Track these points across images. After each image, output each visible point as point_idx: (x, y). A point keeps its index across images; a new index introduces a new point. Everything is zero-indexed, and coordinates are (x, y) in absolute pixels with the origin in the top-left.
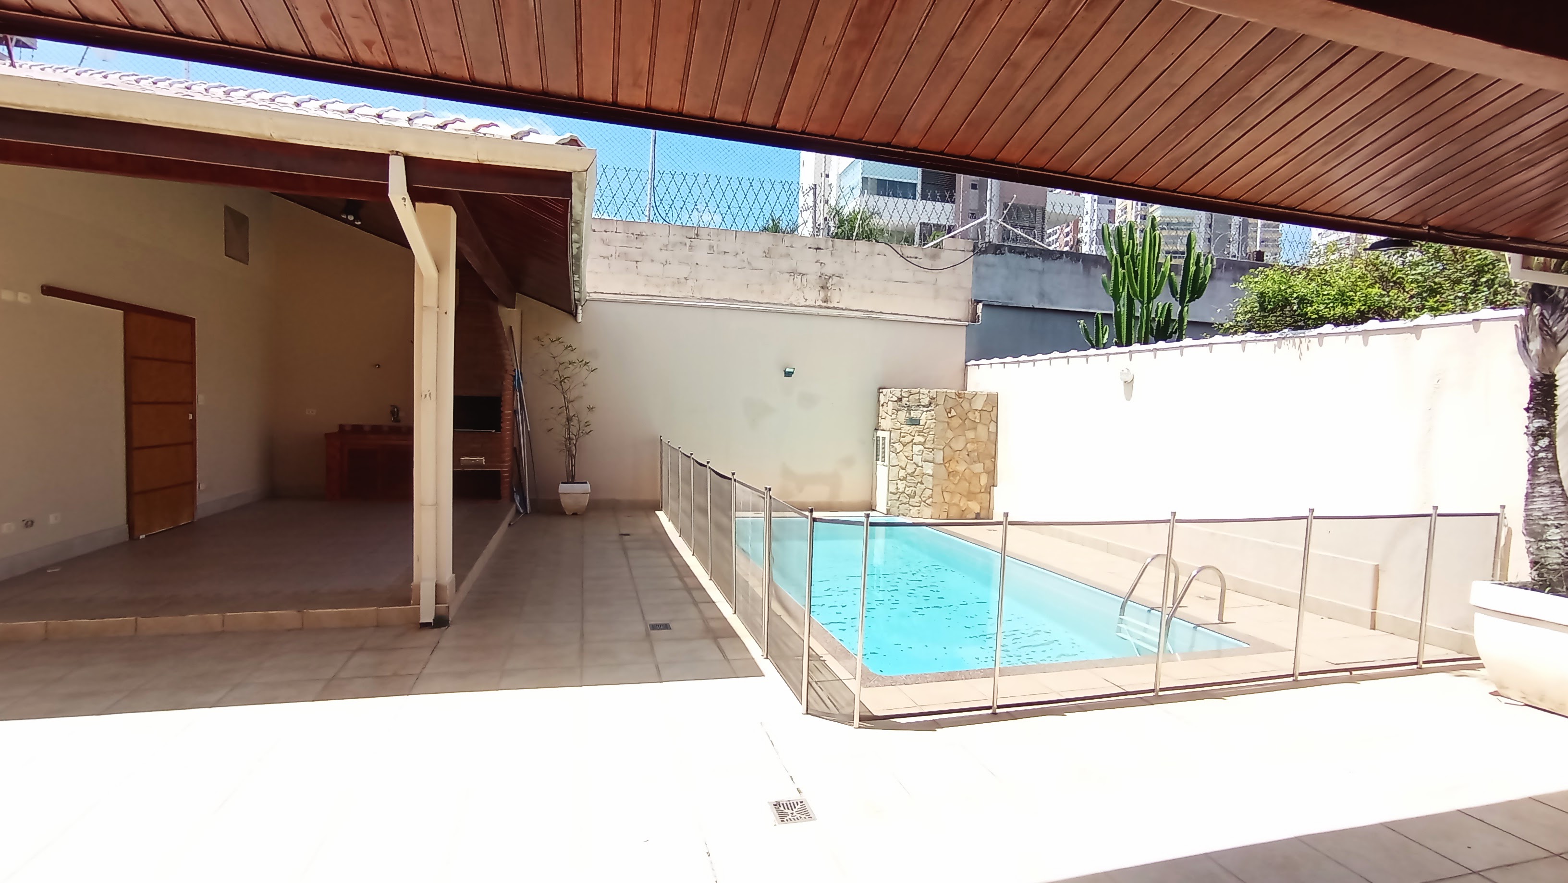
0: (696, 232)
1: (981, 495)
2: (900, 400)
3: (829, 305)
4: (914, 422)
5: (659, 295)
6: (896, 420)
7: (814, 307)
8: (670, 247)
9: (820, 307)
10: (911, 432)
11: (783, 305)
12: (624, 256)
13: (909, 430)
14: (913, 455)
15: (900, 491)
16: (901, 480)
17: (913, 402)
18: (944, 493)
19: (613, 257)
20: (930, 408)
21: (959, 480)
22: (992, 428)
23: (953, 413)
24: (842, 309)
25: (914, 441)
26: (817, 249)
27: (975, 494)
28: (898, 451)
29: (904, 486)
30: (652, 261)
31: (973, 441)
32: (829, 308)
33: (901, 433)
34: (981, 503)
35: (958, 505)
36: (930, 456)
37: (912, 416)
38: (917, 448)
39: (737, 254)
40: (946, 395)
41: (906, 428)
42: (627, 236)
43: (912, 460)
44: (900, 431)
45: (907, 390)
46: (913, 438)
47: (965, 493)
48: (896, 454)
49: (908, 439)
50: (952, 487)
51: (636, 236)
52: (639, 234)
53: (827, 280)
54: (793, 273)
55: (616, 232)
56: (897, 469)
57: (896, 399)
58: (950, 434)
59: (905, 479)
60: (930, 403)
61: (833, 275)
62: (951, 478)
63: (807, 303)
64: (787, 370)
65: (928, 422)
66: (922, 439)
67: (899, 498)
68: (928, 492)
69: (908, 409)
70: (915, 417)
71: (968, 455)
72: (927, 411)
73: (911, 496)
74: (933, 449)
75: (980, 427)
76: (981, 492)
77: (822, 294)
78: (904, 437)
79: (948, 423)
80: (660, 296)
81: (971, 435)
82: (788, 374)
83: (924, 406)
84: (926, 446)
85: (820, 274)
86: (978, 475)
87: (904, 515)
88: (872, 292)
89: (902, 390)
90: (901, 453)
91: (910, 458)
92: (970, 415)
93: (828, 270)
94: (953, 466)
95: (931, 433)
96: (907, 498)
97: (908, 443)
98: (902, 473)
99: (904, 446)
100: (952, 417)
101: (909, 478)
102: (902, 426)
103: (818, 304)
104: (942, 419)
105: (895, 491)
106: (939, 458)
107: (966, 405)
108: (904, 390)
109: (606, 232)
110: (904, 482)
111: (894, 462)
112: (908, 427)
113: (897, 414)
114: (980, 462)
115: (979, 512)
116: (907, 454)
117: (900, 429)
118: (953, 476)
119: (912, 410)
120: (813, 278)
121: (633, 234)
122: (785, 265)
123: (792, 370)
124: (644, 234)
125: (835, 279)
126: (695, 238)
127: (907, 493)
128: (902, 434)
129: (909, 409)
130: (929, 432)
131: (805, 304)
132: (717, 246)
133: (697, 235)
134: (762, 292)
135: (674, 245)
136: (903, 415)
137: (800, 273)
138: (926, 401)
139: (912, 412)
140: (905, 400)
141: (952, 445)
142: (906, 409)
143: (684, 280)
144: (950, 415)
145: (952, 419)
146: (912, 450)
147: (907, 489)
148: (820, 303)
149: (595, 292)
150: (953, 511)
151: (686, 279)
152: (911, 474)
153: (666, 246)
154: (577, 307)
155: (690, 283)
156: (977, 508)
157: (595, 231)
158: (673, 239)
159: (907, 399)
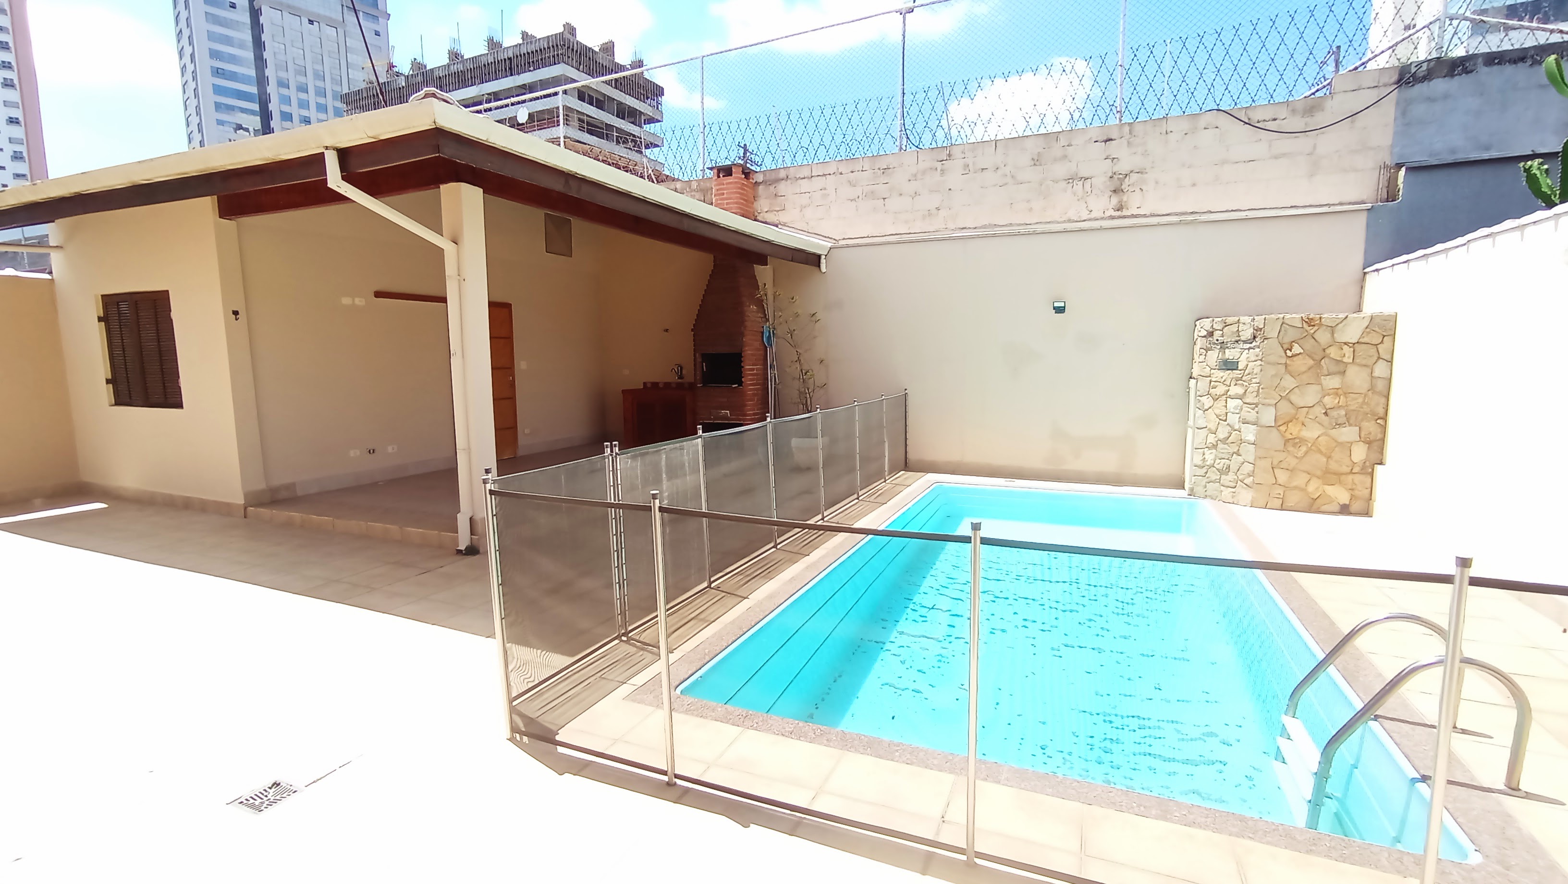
0: (948, 153)
1: (1351, 477)
2: (1211, 334)
3: (1125, 213)
4: (1229, 365)
5: (908, 232)
6: (1205, 364)
7: (1102, 218)
8: (919, 176)
9: (1112, 218)
10: (1225, 381)
11: (1058, 223)
12: (872, 195)
13: (1222, 378)
14: (1227, 413)
15: (1208, 463)
16: (1210, 448)
17: (1228, 337)
18: (1276, 470)
19: (860, 198)
20: (1254, 344)
21: (1306, 453)
22: (1380, 370)
23: (1297, 349)
24: (1145, 216)
25: (1229, 393)
26: (1106, 141)
27: (1339, 474)
28: (1206, 407)
29: (1212, 457)
30: (901, 195)
31: (1336, 392)
32: (1124, 217)
33: (1211, 381)
34: (1352, 490)
35: (1303, 490)
36: (1252, 415)
37: (1227, 356)
38: (1232, 403)
39: (997, 169)
40: (1283, 323)
41: (1219, 374)
42: (874, 173)
43: (1225, 421)
44: (1210, 378)
45: (1220, 319)
46: (1227, 388)
47: (1319, 473)
48: (1204, 411)
49: (1221, 389)
50: (1293, 462)
51: (882, 171)
52: (886, 167)
53: (1121, 181)
54: (1071, 179)
55: (862, 171)
56: (1204, 432)
57: (1205, 333)
58: (1289, 382)
59: (1215, 446)
60: (1255, 337)
61: (1132, 172)
62: (1291, 449)
63: (1093, 215)
64: (1056, 305)
65: (1250, 364)
66: (1239, 390)
67: (1206, 473)
68: (1248, 468)
69: (1221, 347)
70: (1231, 358)
71: (1326, 414)
72: (1249, 349)
73: (1224, 471)
74: (1257, 405)
75: (1352, 371)
76: (1351, 472)
77: (1115, 200)
78: (1214, 387)
79: (1286, 365)
80: (910, 233)
81: (1333, 382)
82: (1060, 310)
83: (1245, 342)
84: (1247, 401)
85: (1110, 174)
86: (1348, 447)
87: (1212, 498)
88: (1194, 185)
89: (1213, 320)
90: (1211, 410)
91: (1223, 419)
92: (1333, 352)
93: (1123, 167)
94: (1294, 430)
95: (1254, 381)
96: (1217, 475)
97: (1220, 396)
98: (1212, 439)
99: (1215, 400)
100: (1293, 356)
101: (1220, 445)
102: (1213, 371)
103: (1108, 214)
104: (1272, 358)
105: (1200, 463)
106: (1268, 416)
107: (1323, 337)
108: (1216, 320)
109: (852, 172)
110: (1214, 451)
111: (1201, 423)
112: (1221, 373)
113: (1205, 355)
114: (1350, 425)
115: (1348, 503)
116: (1218, 412)
117: (1209, 376)
118: (1294, 445)
119: (1227, 347)
120: (1101, 181)
121: (879, 169)
122: (1061, 170)
123: (1062, 305)
124: (891, 167)
125: (1134, 177)
126: (947, 160)
127: (1217, 467)
128: (1213, 383)
129: (1223, 346)
130: (1251, 380)
131: (1089, 216)
132: (974, 164)
133: (949, 155)
134: (1031, 210)
135: (924, 172)
136: (1214, 356)
137: (1082, 178)
138: (1247, 334)
139: (1227, 351)
140: (1217, 334)
141: (1293, 398)
142: (1219, 347)
143: (935, 211)
144: (1289, 353)
145: (1295, 359)
146: (1225, 406)
147: (1218, 461)
148: (1111, 212)
149: (844, 239)
150: (1293, 498)
151: (938, 209)
152: (1224, 441)
153: (915, 175)
154: (819, 257)
155: (942, 213)
156: (1343, 497)
157: (841, 174)
158: (922, 165)
159: (1221, 332)
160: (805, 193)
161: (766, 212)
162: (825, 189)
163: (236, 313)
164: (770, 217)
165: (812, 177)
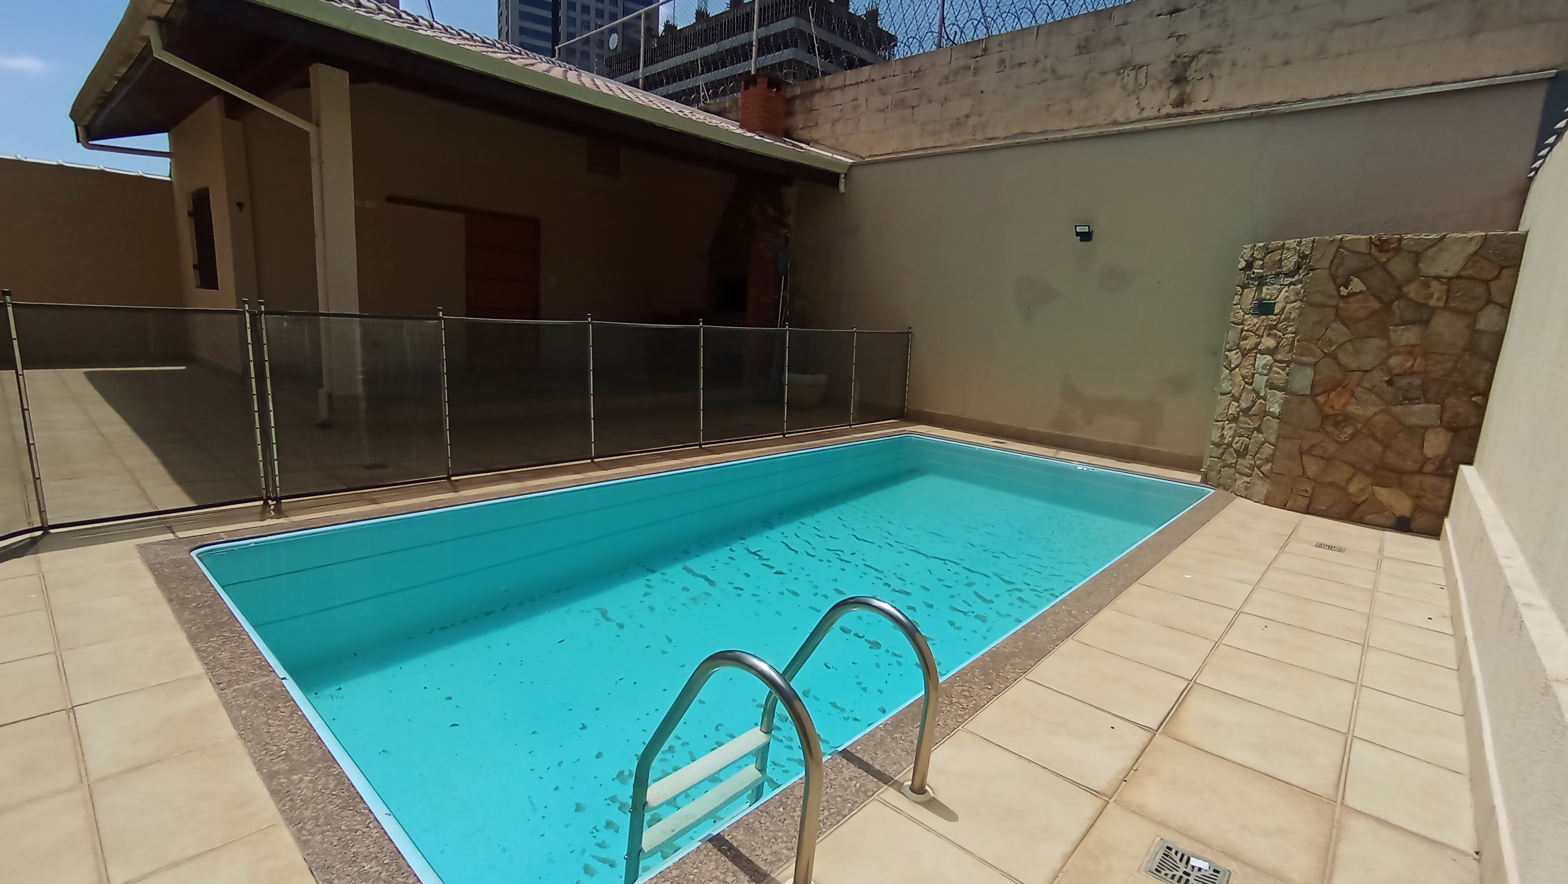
0: (984, 46)
1: (1417, 478)
2: (1250, 265)
3: (1187, 108)
4: (1264, 308)
5: (935, 145)
6: (1239, 306)
7: (1156, 117)
8: (951, 79)
9: (1168, 116)
10: (1257, 330)
12: (901, 104)
13: (1255, 325)
14: (1254, 374)
15: (1226, 441)
16: (1230, 421)
17: (1268, 269)
18: (1306, 458)
19: (890, 108)
20: (1296, 277)
21: (1353, 437)
22: (1487, 320)
23: (1357, 285)
24: (1212, 112)
25: (1259, 347)
26: (1171, 13)
27: (1401, 472)
28: (1233, 366)
29: (1231, 433)
30: (930, 102)
31: (1410, 351)
32: (1184, 115)
33: (1242, 330)
34: (1418, 497)
35: (1344, 489)
36: (1279, 376)
37: (1264, 296)
38: (1263, 360)
39: (1037, 62)
40: (1340, 247)
41: (1253, 321)
42: (905, 77)
43: (1251, 384)
44: (1242, 326)
45: (1261, 244)
46: (1258, 340)
47: (1369, 467)
48: (1230, 371)
49: (1251, 342)
50: (1332, 448)
51: (914, 74)
52: (918, 69)
53: (1186, 66)
54: (1122, 69)
55: (894, 76)
56: (1227, 399)
58: (1338, 332)
59: (1235, 419)
60: (1299, 268)
61: (1201, 52)
62: (1330, 429)
63: (1145, 114)
64: (1079, 229)
65: (1289, 306)
66: (1270, 342)
67: (1223, 454)
68: (1268, 449)
69: (1259, 284)
70: (1268, 297)
71: (1390, 383)
72: (1289, 285)
73: (1242, 454)
74: (1288, 363)
75: (1441, 320)
76: (1420, 472)
77: (1174, 94)
78: (1245, 338)
79: (1337, 308)
80: (936, 147)
81: (1409, 336)
82: (1086, 237)
83: (1287, 275)
84: (1279, 357)
85: (1172, 58)
86: (1418, 433)
87: (1225, 489)
89: (1255, 246)
90: (1237, 369)
91: (1249, 380)
92: (1412, 290)
93: (1191, 47)
94: (1337, 402)
95: (1290, 329)
96: (1234, 458)
97: (1250, 351)
98: (1234, 408)
99: (1244, 355)
100: (1350, 295)
101: (1242, 419)
102: (1246, 316)
103: (1164, 111)
104: (1319, 298)
105: (1218, 440)
106: (1303, 380)
107: (1400, 267)
108: (1258, 245)
109: (884, 78)
110: (1234, 425)
111: (1226, 387)
112: (1254, 319)
113: (1241, 295)
114: (1427, 402)
115: (1408, 515)
116: (1244, 372)
117: (1242, 324)
118: (1336, 424)
119: (1266, 283)
120: (1159, 68)
121: (911, 72)
122: (1110, 58)
123: (1086, 229)
124: (922, 68)
125: (1204, 59)
126: (982, 55)
127: (1235, 446)
128: (1244, 333)
129: (1261, 281)
130: (1286, 329)
131: (1139, 117)
132: (1011, 57)
133: (986, 49)
134: (1070, 112)
135: (956, 73)
136: (1250, 294)
137: (1135, 66)
138: (1290, 262)
139: (1265, 288)
140: (1257, 265)
141: (1343, 357)
142: (1257, 283)
143: (964, 120)
144: (1344, 291)
145: (1351, 300)
146: (1254, 365)
147: (1237, 439)
148: (1168, 109)
149: (870, 156)
150: (1325, 500)
151: (967, 117)
152: (1246, 411)
153: (947, 77)
154: (837, 176)
155: (972, 121)
156: (1403, 505)
157: (873, 81)
158: (955, 65)
159: (1262, 262)
160: (837, 105)
161: (801, 128)
162: (856, 99)
163: (240, 205)
164: (804, 134)
165: (845, 86)
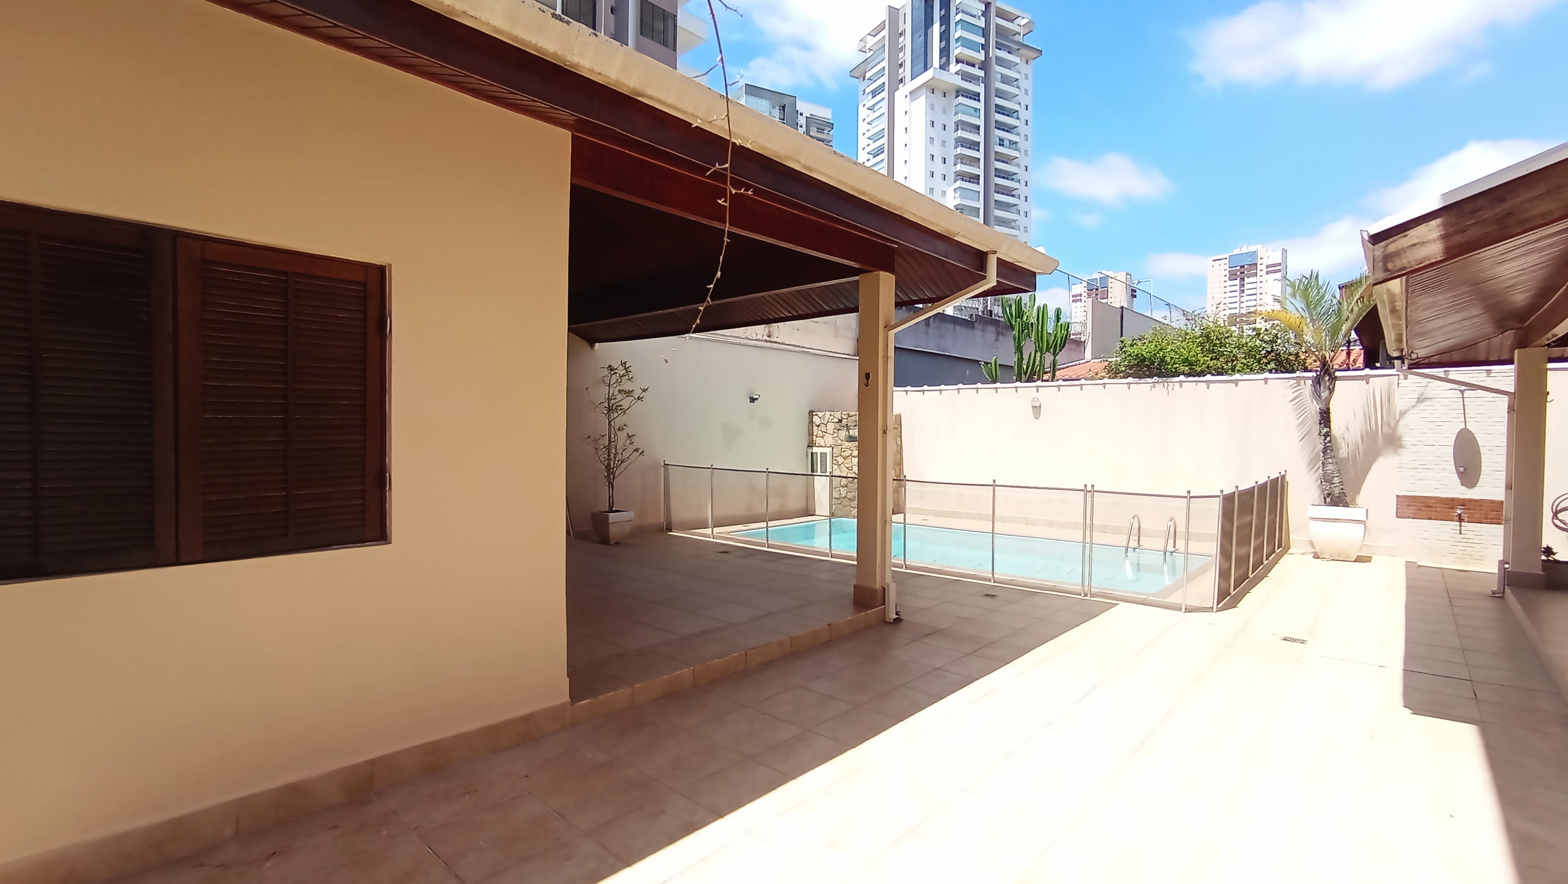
2: (840, 421)
3: (772, 340)
4: (853, 439)
6: (837, 438)
7: (762, 341)
9: (766, 341)
10: (850, 447)
11: (742, 338)
13: (848, 446)
14: (852, 466)
15: (843, 496)
16: (843, 487)
17: (851, 423)
22: (899, 441)
24: (779, 343)
25: (853, 455)
28: (840, 463)
29: (845, 492)
32: (771, 342)
33: (842, 448)
37: (851, 434)
38: (854, 460)
41: (846, 444)
43: (851, 470)
44: (841, 447)
45: (846, 413)
46: (852, 452)
48: (839, 466)
49: (848, 453)
56: (839, 478)
57: (837, 420)
59: (846, 486)
63: (758, 338)
64: (754, 397)
67: (842, 502)
69: (847, 429)
70: (853, 434)
73: (851, 499)
77: (767, 330)
78: (844, 451)
82: (753, 400)
88: (798, 330)
89: (841, 413)
90: (842, 465)
96: (848, 502)
97: (848, 456)
99: (845, 459)
102: (843, 442)
105: (838, 497)
108: (844, 413)
110: (846, 488)
111: (836, 473)
112: (848, 444)
113: (838, 433)
116: (847, 465)
117: (841, 445)
119: (850, 429)
127: (848, 497)
128: (843, 450)
136: (843, 434)
139: (850, 431)
140: (844, 421)
142: (846, 428)
146: (851, 462)
147: (849, 494)
148: (766, 338)
159: (846, 420)
